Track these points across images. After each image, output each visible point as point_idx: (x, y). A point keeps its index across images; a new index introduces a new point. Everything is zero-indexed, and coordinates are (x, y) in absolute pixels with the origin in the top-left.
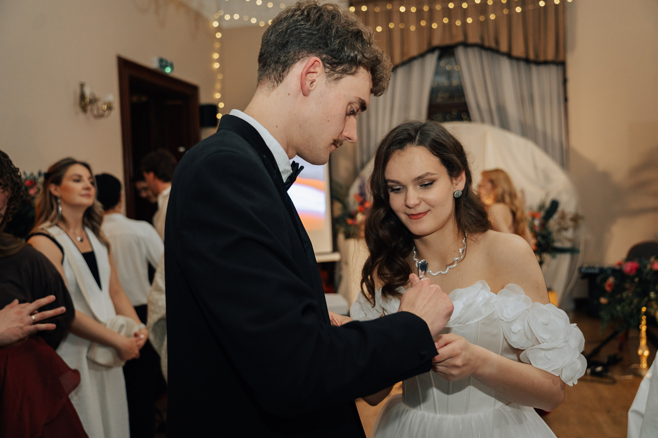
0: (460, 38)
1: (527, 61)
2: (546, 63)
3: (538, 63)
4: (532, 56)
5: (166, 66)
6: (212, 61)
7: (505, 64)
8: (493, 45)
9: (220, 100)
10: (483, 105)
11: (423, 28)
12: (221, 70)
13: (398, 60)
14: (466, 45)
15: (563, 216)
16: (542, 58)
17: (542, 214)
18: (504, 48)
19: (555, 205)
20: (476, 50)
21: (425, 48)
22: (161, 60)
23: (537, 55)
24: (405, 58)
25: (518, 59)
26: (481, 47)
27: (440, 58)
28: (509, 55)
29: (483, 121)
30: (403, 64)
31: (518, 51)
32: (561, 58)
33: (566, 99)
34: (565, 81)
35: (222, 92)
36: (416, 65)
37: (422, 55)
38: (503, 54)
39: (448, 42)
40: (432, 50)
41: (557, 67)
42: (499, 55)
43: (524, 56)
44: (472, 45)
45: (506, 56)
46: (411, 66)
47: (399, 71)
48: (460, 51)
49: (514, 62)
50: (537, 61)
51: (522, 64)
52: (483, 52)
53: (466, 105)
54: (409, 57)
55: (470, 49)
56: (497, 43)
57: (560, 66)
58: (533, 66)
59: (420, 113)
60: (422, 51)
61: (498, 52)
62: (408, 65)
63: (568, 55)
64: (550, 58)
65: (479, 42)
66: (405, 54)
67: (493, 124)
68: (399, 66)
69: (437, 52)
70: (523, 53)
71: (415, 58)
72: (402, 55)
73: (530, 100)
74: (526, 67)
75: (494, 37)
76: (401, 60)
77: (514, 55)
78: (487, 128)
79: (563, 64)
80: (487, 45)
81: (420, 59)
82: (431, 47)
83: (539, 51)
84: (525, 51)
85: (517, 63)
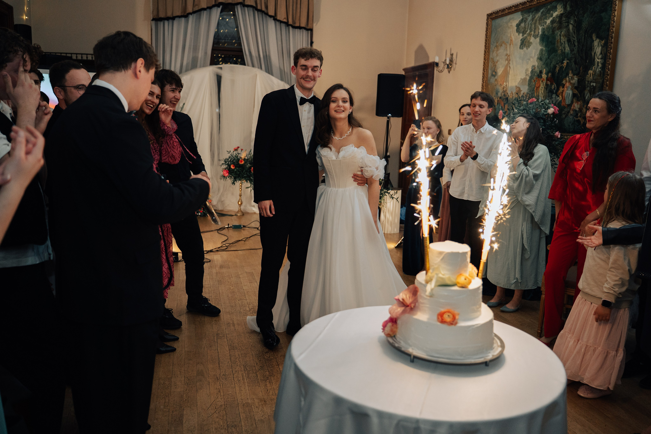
1: (287, 24)
2: (300, 28)
3: (294, 27)
4: (290, 22)
7: (271, 24)
8: (264, 9)
9: (29, 21)
10: (254, 53)
13: (190, 9)
14: (243, 5)
16: (297, 25)
18: (271, 13)
20: (251, 10)
21: (213, 3)
24: (196, 9)
25: (281, 22)
26: (255, 8)
27: (221, 12)
28: (275, 18)
29: (253, 66)
30: (194, 12)
32: (310, 26)
34: (312, 43)
35: (29, 14)
36: (205, 14)
37: (210, 8)
38: (271, 16)
40: (218, 5)
41: (307, 32)
42: (268, 17)
43: (285, 20)
44: (248, 6)
45: (272, 18)
46: (200, 15)
47: (191, 17)
48: (239, 9)
49: (278, 23)
50: (294, 25)
51: (283, 26)
52: (256, 12)
53: (242, 51)
54: (200, 8)
55: (246, 8)
56: (267, 7)
57: (309, 32)
58: (291, 28)
59: (206, 53)
60: (210, 5)
61: (267, 14)
62: (198, 13)
63: (314, 25)
64: (303, 25)
65: (254, 5)
66: (196, 5)
67: (261, 68)
68: (191, 14)
69: (221, 7)
70: (285, 18)
71: (204, 9)
72: (194, 5)
73: (287, 53)
74: (286, 28)
75: (265, 3)
76: (193, 9)
77: (278, 18)
78: (256, 71)
79: (311, 30)
80: (259, 7)
81: (208, 10)
82: (217, 3)
83: (296, 19)
84: (286, 17)
85: (279, 24)
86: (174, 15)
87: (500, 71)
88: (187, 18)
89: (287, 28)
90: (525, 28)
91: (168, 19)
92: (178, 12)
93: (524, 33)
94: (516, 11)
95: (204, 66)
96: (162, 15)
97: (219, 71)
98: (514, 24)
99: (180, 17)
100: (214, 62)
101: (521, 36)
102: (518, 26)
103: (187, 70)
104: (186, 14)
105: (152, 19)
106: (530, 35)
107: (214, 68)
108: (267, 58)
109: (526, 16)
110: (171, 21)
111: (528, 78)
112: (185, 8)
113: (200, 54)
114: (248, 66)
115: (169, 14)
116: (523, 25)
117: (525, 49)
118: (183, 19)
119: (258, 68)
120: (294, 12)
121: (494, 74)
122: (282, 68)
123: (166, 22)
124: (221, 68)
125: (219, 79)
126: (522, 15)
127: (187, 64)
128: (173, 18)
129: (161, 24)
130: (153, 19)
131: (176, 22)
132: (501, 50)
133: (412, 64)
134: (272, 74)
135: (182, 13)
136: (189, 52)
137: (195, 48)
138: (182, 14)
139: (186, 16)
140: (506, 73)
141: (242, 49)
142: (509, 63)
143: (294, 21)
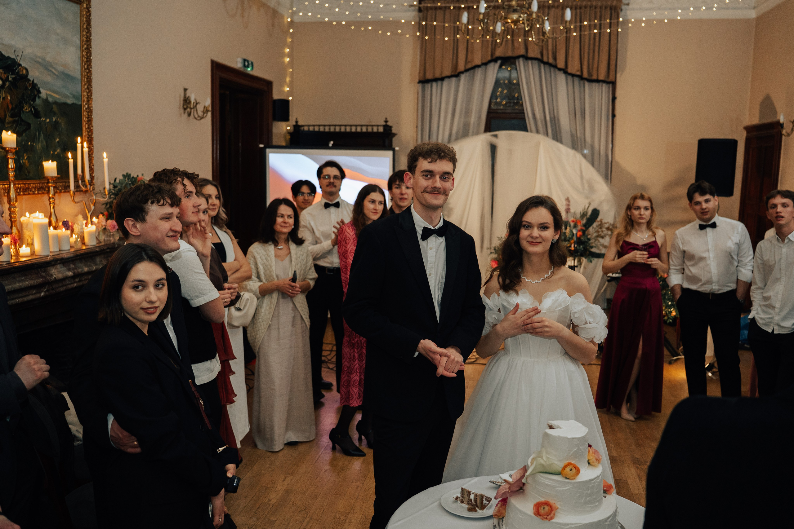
0: (522, 52)
1: (581, 77)
2: (597, 81)
3: (590, 81)
4: (585, 75)
5: (248, 67)
6: (283, 55)
7: (561, 78)
8: (551, 61)
9: (290, 93)
10: (539, 115)
11: (487, 41)
12: (291, 63)
13: (461, 67)
14: (526, 58)
15: (601, 226)
16: (594, 77)
17: (584, 221)
18: (561, 64)
19: (596, 213)
20: (536, 63)
21: (489, 58)
22: (245, 60)
23: (590, 74)
24: (469, 66)
25: (573, 75)
26: (540, 61)
27: (500, 67)
28: (565, 71)
29: (538, 132)
30: (467, 70)
31: (574, 68)
32: (611, 79)
33: (614, 116)
34: (614, 99)
35: (291, 85)
36: (479, 73)
37: (485, 64)
38: (560, 69)
39: (509, 54)
40: (495, 60)
41: (607, 85)
42: (556, 70)
43: (579, 73)
44: (532, 59)
45: (562, 72)
46: (474, 72)
47: (463, 77)
48: (521, 63)
49: (570, 78)
50: (590, 78)
51: (576, 80)
52: (542, 65)
53: (524, 113)
54: (473, 65)
55: (530, 62)
56: (555, 58)
57: (611, 85)
58: (587, 84)
59: (480, 117)
60: (485, 61)
61: (555, 67)
62: (471, 71)
63: (618, 75)
64: (602, 77)
65: (539, 56)
66: (469, 62)
67: (547, 135)
68: (462, 72)
69: (499, 62)
70: (578, 71)
71: (478, 66)
72: (466, 62)
73: (582, 114)
74: (580, 84)
75: (553, 53)
76: (465, 67)
77: (570, 71)
78: (541, 138)
79: (613, 84)
80: (545, 59)
81: (483, 67)
82: (494, 57)
83: (592, 70)
84: (579, 69)
85: (572, 78)
86: (444, 75)
88: (458, 78)
89: (582, 82)
91: (436, 80)
92: (447, 73)
95: (477, 133)
96: (429, 76)
97: (494, 140)
99: (449, 77)
100: (488, 129)
103: (457, 139)
104: (456, 73)
105: (417, 81)
107: (488, 137)
108: (555, 121)
110: (439, 82)
112: (456, 66)
113: (473, 120)
114: (531, 131)
115: (438, 75)
118: (454, 80)
119: (544, 134)
120: (591, 61)
122: (574, 132)
123: (434, 84)
124: (496, 136)
125: (493, 148)
127: (457, 133)
128: (442, 79)
129: (428, 86)
130: (420, 82)
131: (446, 83)
133: (755, 121)
134: (561, 142)
135: (452, 72)
136: (460, 118)
137: (467, 112)
138: (453, 74)
139: (457, 75)
141: (523, 110)
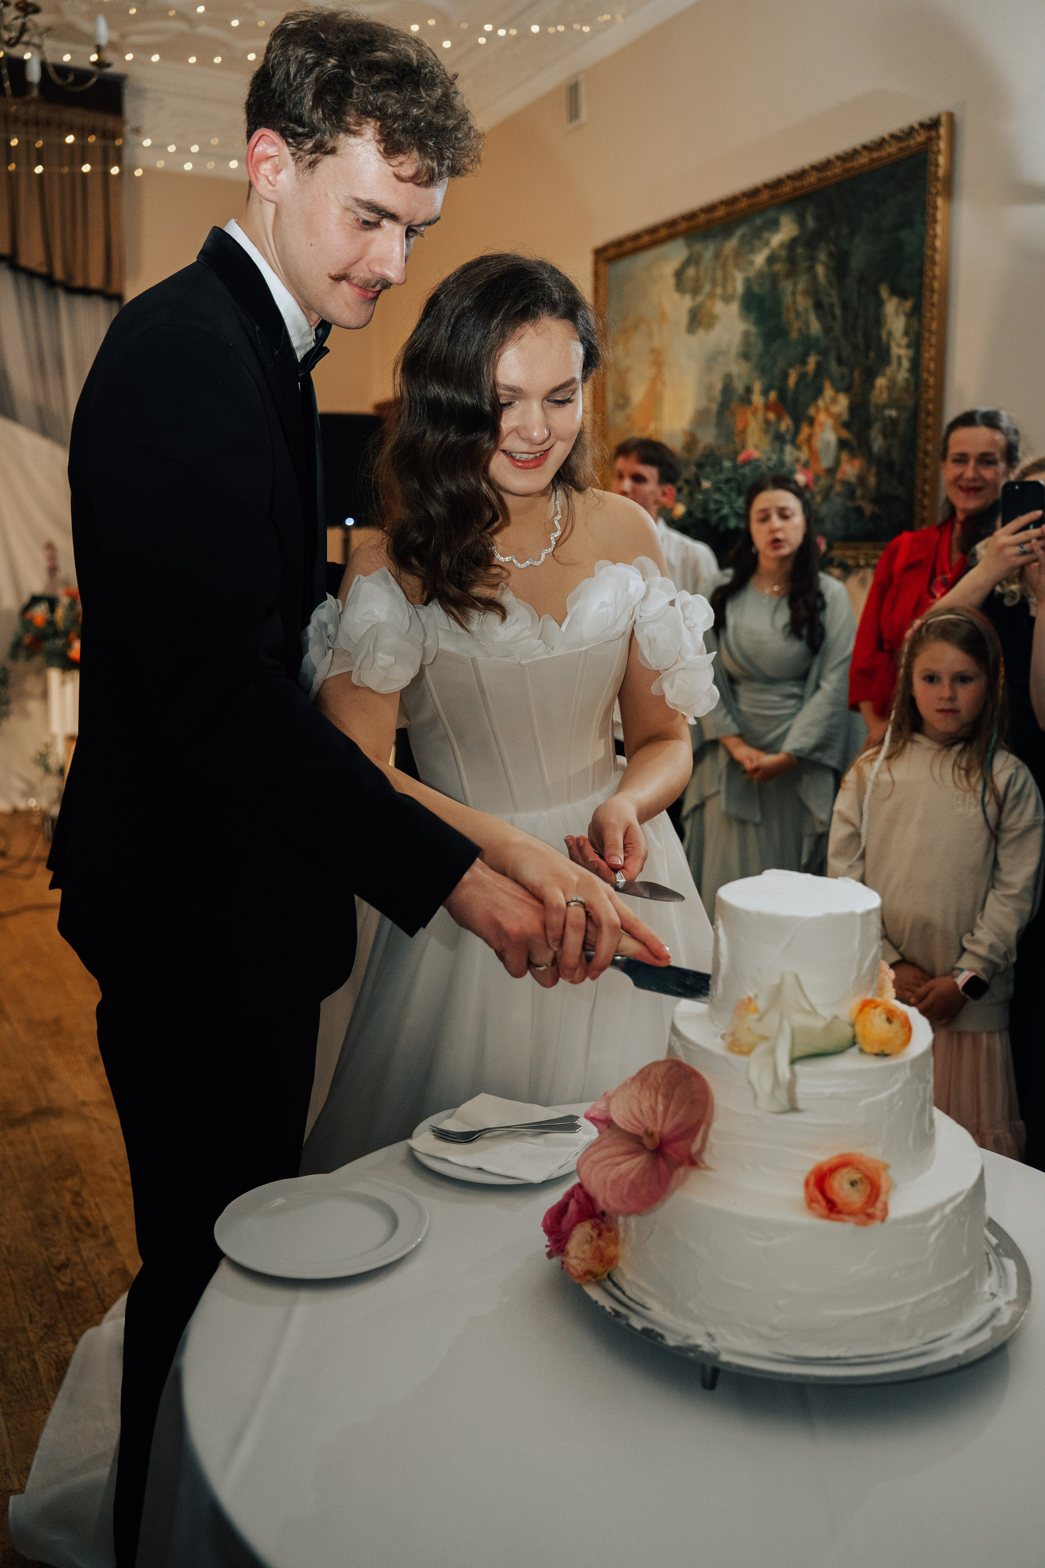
1: (49, 281)
2: (86, 292)
3: (73, 291)
4: (59, 273)
16: (79, 282)
18: (2, 246)
25: (31, 274)
28: (12, 263)
31: (32, 258)
32: (114, 289)
41: (106, 303)
43: (43, 270)
45: (6, 266)
49: (23, 279)
50: (70, 284)
51: (39, 286)
57: (114, 303)
58: (61, 295)
63: (128, 284)
64: (95, 283)
70: (41, 264)
74: (46, 294)
77: (23, 263)
79: (119, 299)
83: (73, 266)
84: (45, 260)
85: (27, 280)
87: (638, 394)
89: (51, 292)
90: (697, 279)
93: (695, 291)
94: (671, 237)
98: (669, 268)
101: (687, 302)
102: (679, 275)
106: (712, 296)
109: (698, 247)
111: (714, 407)
116: (691, 271)
117: (701, 333)
120: (69, 242)
121: (624, 401)
126: (689, 246)
132: (638, 342)
134: (16, 421)
140: (654, 398)
142: (659, 373)
143: (69, 274)
